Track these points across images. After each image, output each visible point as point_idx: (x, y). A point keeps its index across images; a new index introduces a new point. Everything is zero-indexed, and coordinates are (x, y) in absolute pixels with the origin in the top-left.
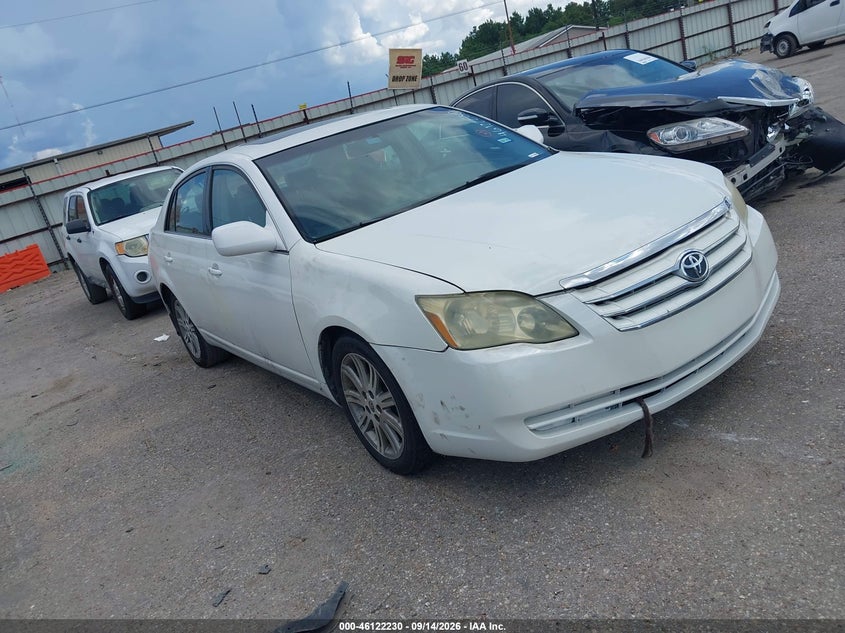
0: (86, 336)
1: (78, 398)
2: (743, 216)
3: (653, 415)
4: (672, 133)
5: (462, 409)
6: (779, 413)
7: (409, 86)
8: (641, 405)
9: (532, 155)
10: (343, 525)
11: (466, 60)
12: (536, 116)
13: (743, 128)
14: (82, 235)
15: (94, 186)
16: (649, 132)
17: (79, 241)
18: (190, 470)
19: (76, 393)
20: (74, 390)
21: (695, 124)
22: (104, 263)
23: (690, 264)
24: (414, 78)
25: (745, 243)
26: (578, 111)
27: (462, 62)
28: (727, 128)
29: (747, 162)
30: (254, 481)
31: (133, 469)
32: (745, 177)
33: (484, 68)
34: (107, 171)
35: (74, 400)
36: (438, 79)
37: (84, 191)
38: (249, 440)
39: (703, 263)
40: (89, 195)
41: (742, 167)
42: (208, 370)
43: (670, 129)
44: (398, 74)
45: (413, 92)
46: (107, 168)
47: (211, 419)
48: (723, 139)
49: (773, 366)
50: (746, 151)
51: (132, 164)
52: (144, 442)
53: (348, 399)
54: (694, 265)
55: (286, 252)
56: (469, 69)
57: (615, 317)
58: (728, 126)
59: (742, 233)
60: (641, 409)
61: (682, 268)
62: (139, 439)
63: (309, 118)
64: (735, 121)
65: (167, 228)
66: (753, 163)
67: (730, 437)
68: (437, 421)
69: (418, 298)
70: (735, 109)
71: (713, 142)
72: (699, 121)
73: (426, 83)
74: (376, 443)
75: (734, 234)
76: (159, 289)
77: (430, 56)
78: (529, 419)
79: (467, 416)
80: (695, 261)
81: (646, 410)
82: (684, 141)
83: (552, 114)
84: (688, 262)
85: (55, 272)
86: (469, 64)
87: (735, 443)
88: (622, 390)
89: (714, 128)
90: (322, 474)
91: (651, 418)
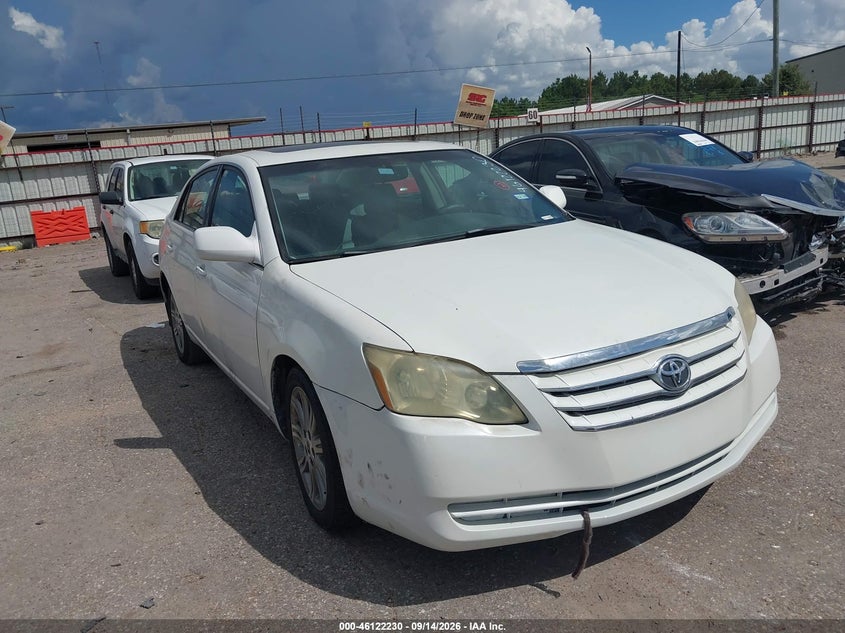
0: (95, 306)
1: (58, 368)
2: (749, 327)
3: (595, 529)
4: (707, 222)
5: (387, 478)
6: (744, 554)
7: (477, 124)
8: (583, 515)
9: (546, 218)
10: (246, 571)
11: (536, 109)
12: (574, 177)
13: (782, 231)
14: (114, 207)
15: (137, 163)
16: (686, 215)
17: (112, 212)
18: (125, 470)
19: (58, 362)
20: (57, 360)
21: (733, 217)
22: (127, 238)
23: (670, 370)
24: (481, 117)
25: (740, 359)
26: (618, 180)
27: (533, 110)
28: (765, 228)
29: (782, 267)
30: (181, 498)
31: (74, 456)
32: (777, 282)
33: (553, 120)
34: (165, 150)
35: (53, 370)
36: (506, 123)
37: (127, 165)
38: (195, 452)
39: (686, 372)
40: (130, 169)
41: (775, 271)
42: (188, 368)
43: (705, 217)
44: (466, 110)
45: (478, 131)
46: (166, 147)
47: (169, 420)
48: (760, 239)
49: (753, 496)
50: (782, 256)
51: (192, 148)
52: (96, 430)
53: (294, 434)
54: (673, 373)
55: (262, 267)
56: (539, 118)
57: (572, 412)
58: (769, 226)
59: (740, 345)
60: (583, 519)
61: (660, 373)
62: (93, 425)
63: (371, 136)
64: (775, 222)
65: (176, 218)
66: (788, 269)
67: (683, 570)
68: (361, 483)
69: (366, 346)
70: (778, 209)
71: (749, 239)
72: (738, 214)
73: (493, 124)
74: (310, 487)
75: (729, 345)
76: (159, 276)
77: (509, 98)
78: (455, 506)
79: (390, 487)
80: (675, 368)
81: (587, 522)
82: (718, 232)
83: (592, 178)
84: (667, 368)
85: (94, 237)
86: (539, 114)
87: (686, 578)
88: (564, 493)
89: (750, 225)
90: (249, 508)
91: (591, 531)
